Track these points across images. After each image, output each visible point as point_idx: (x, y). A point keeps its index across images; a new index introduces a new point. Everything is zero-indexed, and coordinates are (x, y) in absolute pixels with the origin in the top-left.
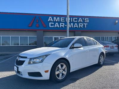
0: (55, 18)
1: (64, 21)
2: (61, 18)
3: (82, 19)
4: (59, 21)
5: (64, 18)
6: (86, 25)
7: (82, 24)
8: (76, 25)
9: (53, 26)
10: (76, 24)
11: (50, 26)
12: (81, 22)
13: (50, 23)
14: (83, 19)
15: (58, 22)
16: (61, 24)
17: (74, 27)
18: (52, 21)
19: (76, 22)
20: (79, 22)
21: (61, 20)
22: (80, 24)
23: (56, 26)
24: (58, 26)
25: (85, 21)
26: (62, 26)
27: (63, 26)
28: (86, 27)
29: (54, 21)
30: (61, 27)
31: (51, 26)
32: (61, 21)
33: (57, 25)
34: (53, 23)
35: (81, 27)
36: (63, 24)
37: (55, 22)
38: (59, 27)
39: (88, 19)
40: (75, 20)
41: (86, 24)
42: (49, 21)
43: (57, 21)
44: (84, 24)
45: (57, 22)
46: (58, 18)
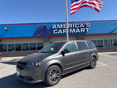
0: (58, 25)
2: (64, 25)
3: (84, 25)
7: (84, 29)
9: (57, 33)
11: (54, 33)
12: (82, 27)
13: (54, 30)
14: (85, 24)
15: (61, 29)
16: (64, 30)
17: (76, 32)
18: (56, 28)
19: (78, 28)
20: (80, 27)
22: (81, 29)
24: (61, 32)
25: (87, 26)
26: (65, 32)
28: (87, 31)
29: (58, 28)
34: (57, 30)
35: (82, 31)
37: (58, 29)
39: (89, 24)
40: (77, 25)
42: (53, 28)
43: (60, 28)
44: (86, 29)
46: (61, 25)
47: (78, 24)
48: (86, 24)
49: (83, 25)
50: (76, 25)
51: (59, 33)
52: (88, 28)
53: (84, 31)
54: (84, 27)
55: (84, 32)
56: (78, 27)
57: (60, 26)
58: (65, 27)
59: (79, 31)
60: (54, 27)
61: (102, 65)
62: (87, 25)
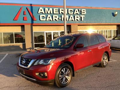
1: (58, 13)
2: (54, 9)
4: (52, 12)
5: (58, 9)
6: (83, 17)
7: (79, 16)
8: (72, 18)
9: (45, 19)
13: (41, 16)
14: (80, 10)
16: (54, 16)
20: (75, 13)
22: (76, 16)
25: (82, 13)
27: (57, 19)
31: (42, 19)
33: (49, 18)
34: (45, 16)
38: (52, 20)
39: (85, 10)
44: (81, 16)
45: (49, 14)
50: (69, 10)
55: (79, 20)
57: (49, 10)
60: (41, 12)
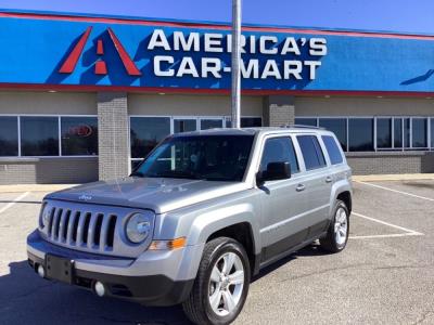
0: (178, 35)
1: (221, 50)
2: (207, 36)
3: (299, 43)
5: (220, 36)
6: (317, 67)
7: (299, 64)
8: (271, 69)
9: (171, 73)
10: (271, 62)
11: (158, 72)
12: (291, 56)
13: (157, 59)
14: (304, 40)
15: (191, 53)
16: (205, 61)
17: (264, 76)
18: (167, 48)
19: (271, 57)
20: (284, 52)
21: (208, 43)
22: (287, 63)
23: (182, 71)
24: (193, 71)
25: (312, 52)
26: (209, 73)
27: (215, 71)
28: (313, 76)
29: (177, 48)
30: (204, 75)
31: (162, 69)
32: (207, 48)
33: (187, 67)
35: (291, 75)
36: (213, 65)
37: (179, 55)
38: (196, 75)
39: (324, 41)
40: (269, 44)
41: (313, 64)
43: (187, 47)
45: (187, 54)
46: (195, 36)
47: (275, 39)
48: (308, 43)
49: (294, 44)
50: (263, 40)
51: (180, 74)
52: (319, 63)
53: (297, 73)
54: (298, 52)
55: (299, 77)
56: (274, 51)
57: (187, 39)
58: (212, 46)
59: (276, 73)
60: (159, 44)
61: (399, 232)
62: (312, 45)
